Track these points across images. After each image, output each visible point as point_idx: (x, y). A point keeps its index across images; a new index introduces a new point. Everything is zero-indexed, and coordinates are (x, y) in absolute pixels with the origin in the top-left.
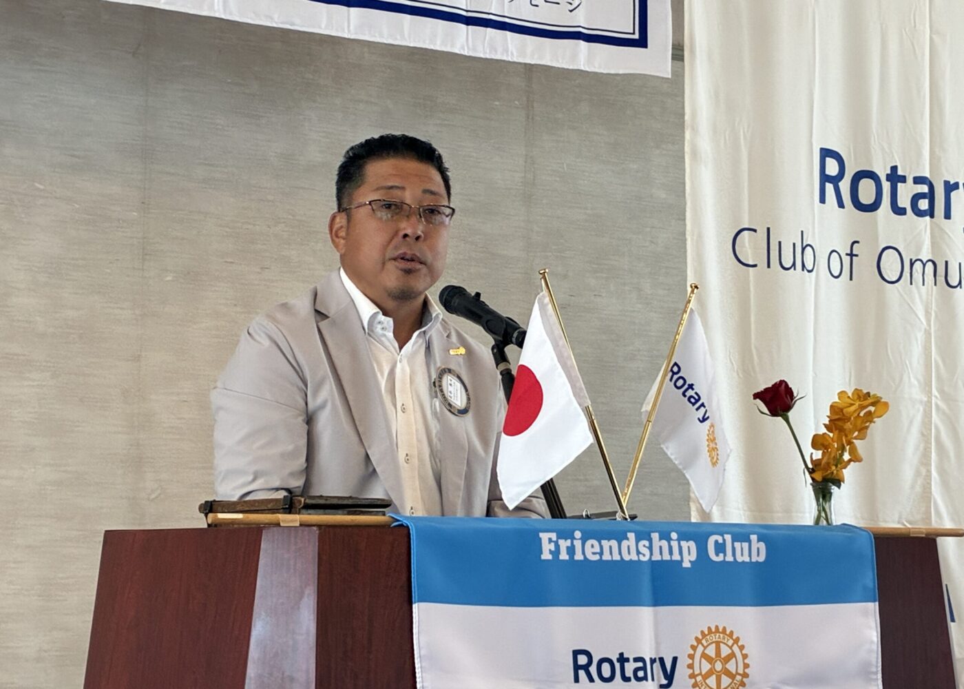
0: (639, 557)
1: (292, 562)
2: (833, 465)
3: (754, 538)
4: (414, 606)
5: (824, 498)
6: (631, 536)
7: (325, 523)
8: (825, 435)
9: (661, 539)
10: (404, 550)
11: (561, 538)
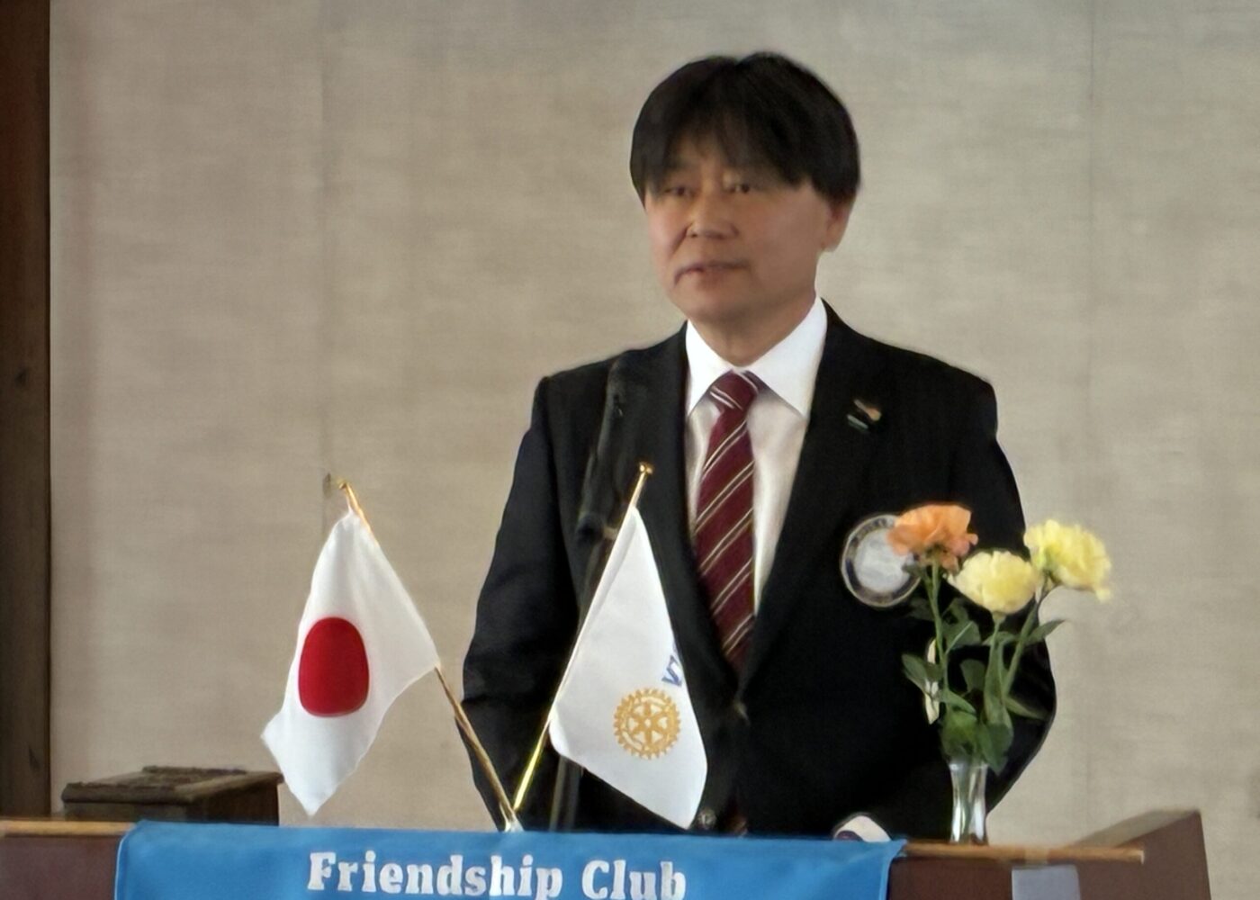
0: (464, 890)
3: (667, 867)
6: (457, 861)
9: (505, 865)
11: (342, 861)
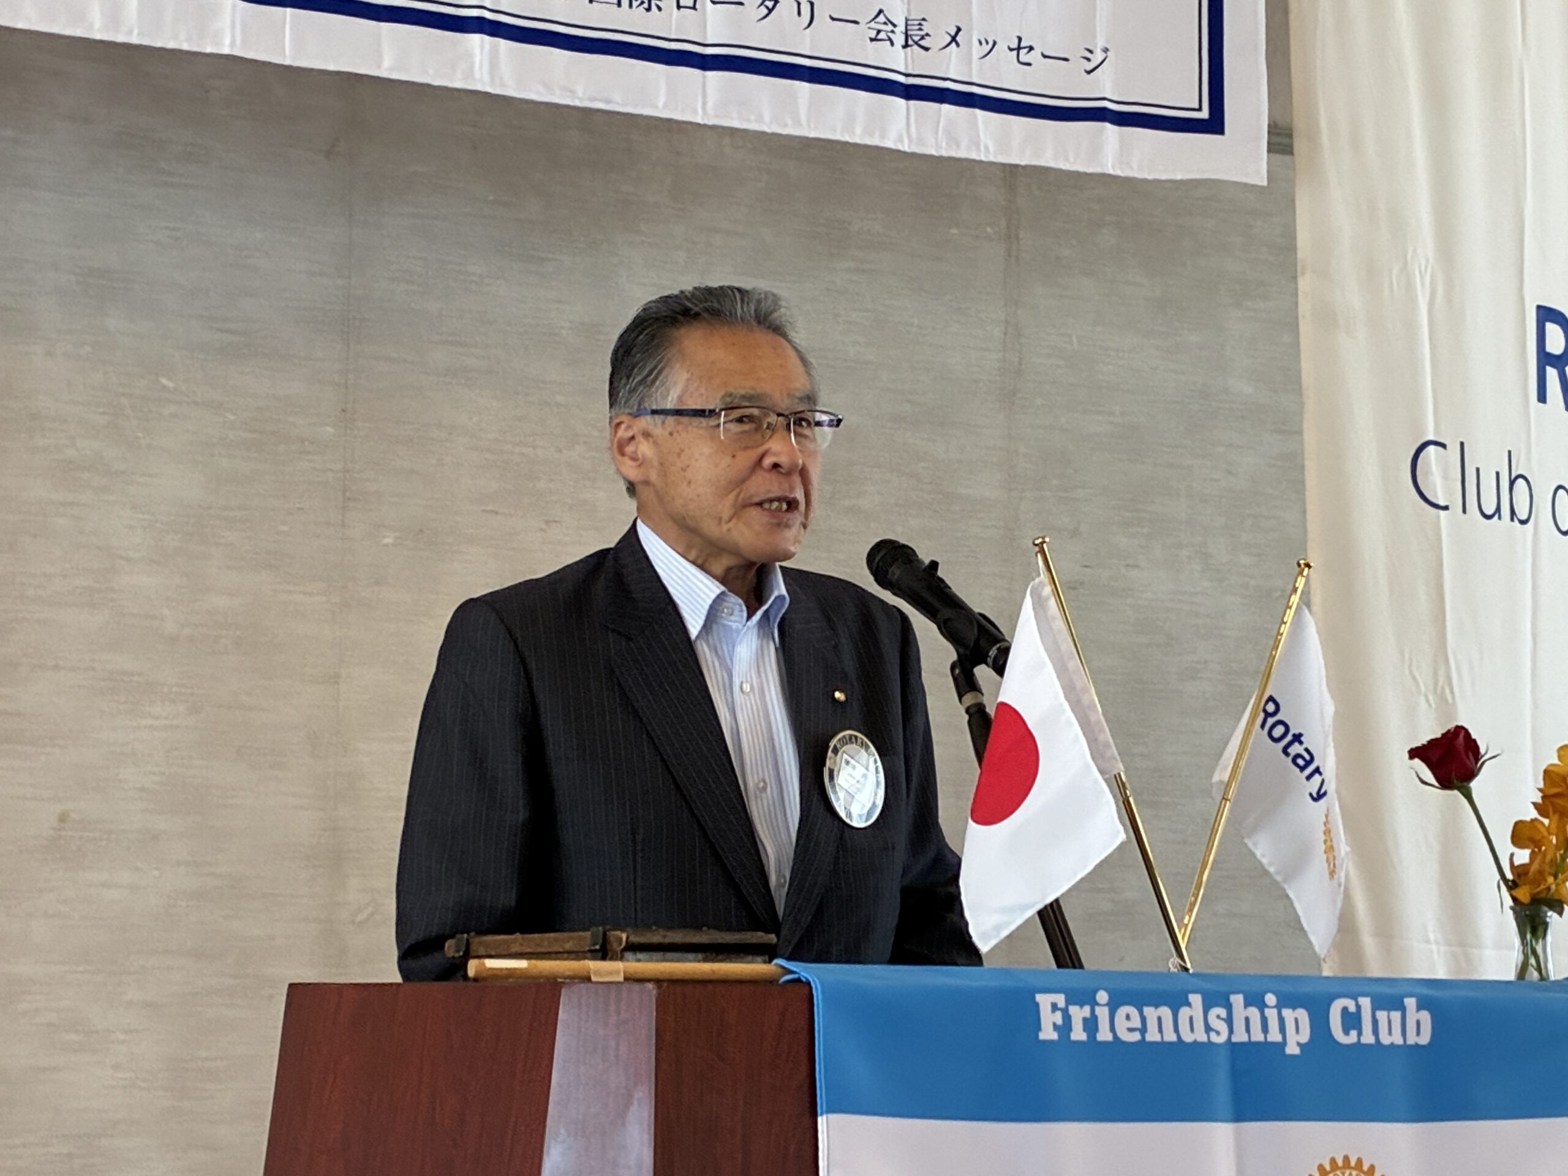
0: (1209, 1037)
1: (613, 1043)
2: (1550, 874)
3: (1410, 1003)
4: (820, 1119)
5: (1534, 932)
6: (1196, 999)
7: (667, 977)
8: (1536, 823)
9: (1246, 1005)
10: (803, 1024)
11: (1073, 1004)
